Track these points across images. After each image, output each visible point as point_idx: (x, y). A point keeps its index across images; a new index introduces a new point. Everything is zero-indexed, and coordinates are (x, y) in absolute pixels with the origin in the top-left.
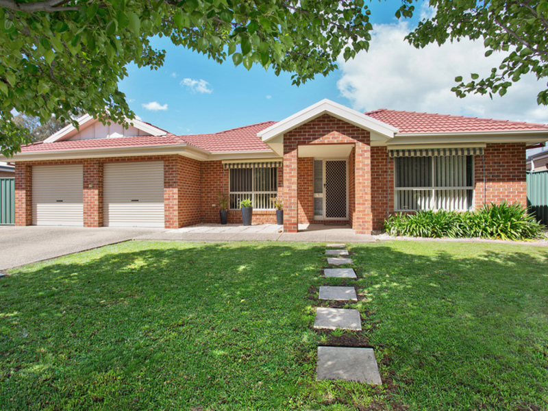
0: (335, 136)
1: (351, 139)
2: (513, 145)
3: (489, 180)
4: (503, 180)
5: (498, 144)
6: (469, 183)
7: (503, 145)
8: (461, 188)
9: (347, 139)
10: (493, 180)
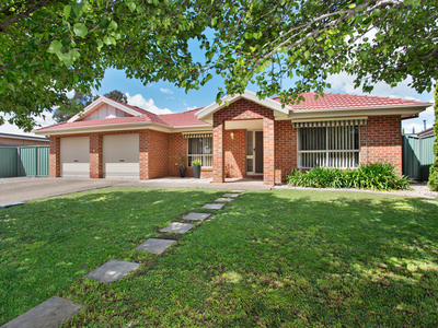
0: (249, 114)
1: (259, 116)
2: (390, 117)
3: (371, 145)
4: (383, 145)
5: (378, 117)
6: (357, 147)
7: (382, 117)
8: (350, 151)
9: (257, 116)
10: (374, 145)
